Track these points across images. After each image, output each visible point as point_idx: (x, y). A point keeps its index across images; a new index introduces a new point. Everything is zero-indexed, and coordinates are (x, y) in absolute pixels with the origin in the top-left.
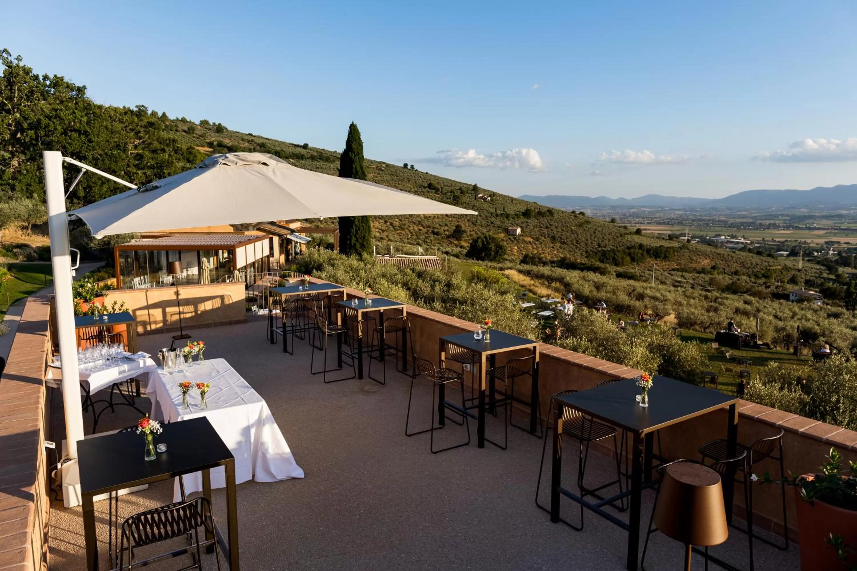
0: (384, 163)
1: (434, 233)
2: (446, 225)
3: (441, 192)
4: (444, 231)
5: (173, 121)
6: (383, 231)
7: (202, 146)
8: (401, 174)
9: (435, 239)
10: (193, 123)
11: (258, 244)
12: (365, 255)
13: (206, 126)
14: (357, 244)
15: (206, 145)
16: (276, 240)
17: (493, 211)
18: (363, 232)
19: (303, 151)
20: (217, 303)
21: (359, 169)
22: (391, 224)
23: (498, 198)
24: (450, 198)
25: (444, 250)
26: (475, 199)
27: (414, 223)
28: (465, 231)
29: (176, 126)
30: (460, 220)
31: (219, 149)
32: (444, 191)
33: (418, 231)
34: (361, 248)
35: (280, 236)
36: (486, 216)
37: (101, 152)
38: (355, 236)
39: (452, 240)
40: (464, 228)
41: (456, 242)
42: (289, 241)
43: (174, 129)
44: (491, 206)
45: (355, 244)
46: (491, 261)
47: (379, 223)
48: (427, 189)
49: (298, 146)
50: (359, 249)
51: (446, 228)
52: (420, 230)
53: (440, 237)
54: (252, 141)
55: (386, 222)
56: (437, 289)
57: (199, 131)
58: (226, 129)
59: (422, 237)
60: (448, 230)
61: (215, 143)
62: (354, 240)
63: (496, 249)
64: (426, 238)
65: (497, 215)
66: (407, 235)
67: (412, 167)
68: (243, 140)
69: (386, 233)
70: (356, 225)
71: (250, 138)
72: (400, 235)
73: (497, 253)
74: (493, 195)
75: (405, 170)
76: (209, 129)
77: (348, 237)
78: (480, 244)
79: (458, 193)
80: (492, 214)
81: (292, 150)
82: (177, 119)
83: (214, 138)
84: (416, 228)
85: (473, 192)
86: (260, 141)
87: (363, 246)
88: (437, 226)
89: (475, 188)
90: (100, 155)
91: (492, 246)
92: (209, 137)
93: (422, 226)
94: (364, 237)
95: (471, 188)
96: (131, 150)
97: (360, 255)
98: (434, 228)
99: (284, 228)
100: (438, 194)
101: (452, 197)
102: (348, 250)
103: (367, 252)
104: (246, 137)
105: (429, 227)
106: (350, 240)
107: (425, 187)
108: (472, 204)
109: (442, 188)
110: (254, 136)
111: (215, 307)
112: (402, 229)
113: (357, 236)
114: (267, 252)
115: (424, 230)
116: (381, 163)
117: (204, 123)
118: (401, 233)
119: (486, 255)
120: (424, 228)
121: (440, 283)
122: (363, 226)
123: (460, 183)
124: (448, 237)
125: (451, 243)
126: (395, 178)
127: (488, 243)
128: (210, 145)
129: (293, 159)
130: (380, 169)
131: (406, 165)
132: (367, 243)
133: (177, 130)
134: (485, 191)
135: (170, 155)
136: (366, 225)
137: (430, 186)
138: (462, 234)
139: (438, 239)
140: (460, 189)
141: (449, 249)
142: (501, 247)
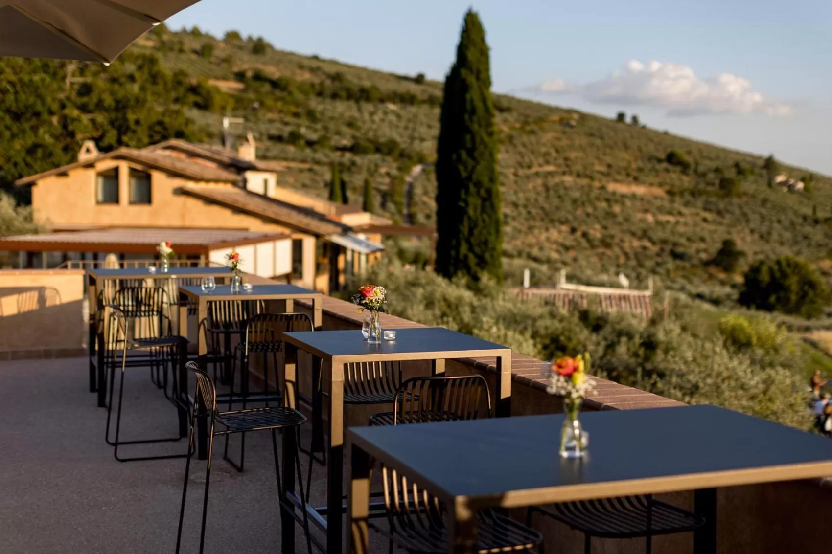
0: (577, 112)
1: (676, 256)
2: (702, 240)
3: (696, 171)
4: (698, 251)
5: (176, 34)
6: (567, 248)
7: (225, 78)
8: (612, 134)
9: (677, 268)
10: (211, 38)
11: (265, 248)
12: (485, 278)
13: (236, 42)
14: (471, 257)
15: (232, 76)
16: (309, 245)
17: (808, 211)
18: (484, 232)
19: (414, 89)
20: (29, 303)
21: (479, 104)
22: (585, 235)
23: (821, 185)
24: (713, 184)
25: (694, 291)
26: (770, 185)
27: (633, 234)
28: (742, 254)
29: (181, 43)
30: (733, 230)
31: (256, 84)
32: (701, 169)
33: (640, 250)
34: (478, 265)
35: (317, 236)
36: (793, 224)
37: (13, 78)
38: (468, 242)
39: (713, 270)
40: (740, 245)
41: (722, 276)
42: (339, 249)
43: (177, 47)
44: (805, 201)
45: (466, 257)
46: (789, 312)
47: (560, 232)
48: (665, 165)
49: (406, 78)
50: (474, 268)
51: (702, 246)
52: (645, 248)
53: (687, 265)
54: (318, 69)
55: (573, 231)
56: (622, 349)
57: (220, 52)
58: (270, 47)
59: (649, 264)
60: (705, 251)
61: (249, 74)
62: (464, 249)
63: (802, 289)
64: (658, 264)
65: (816, 222)
66: (617, 257)
67: (635, 119)
68: (301, 67)
69: (572, 254)
70: (469, 218)
71: (315, 64)
72: (601, 259)
73: (803, 296)
74: (808, 178)
75: (620, 125)
76: (241, 48)
77: (454, 242)
78: (765, 277)
79: (731, 174)
80: (805, 218)
81: (393, 86)
82: (184, 31)
83: (247, 64)
84: (636, 243)
85: (764, 172)
86: (332, 70)
87: (482, 263)
88: (683, 241)
89: (770, 165)
90: (10, 82)
91: (793, 282)
92: (239, 62)
93: (651, 240)
94: (486, 243)
95: (761, 163)
96: (73, 75)
97: (476, 278)
98: (675, 244)
99: (330, 221)
100: (687, 174)
101: (717, 182)
102: (452, 269)
103: (490, 272)
104: (306, 63)
105: (664, 242)
106: (458, 245)
107: (659, 161)
108: (762, 196)
109: (697, 164)
110: (324, 61)
111: (22, 311)
112: (608, 246)
113: (473, 240)
114: (285, 266)
115: (654, 249)
116: (570, 111)
117: (232, 36)
118: (603, 254)
119: (778, 300)
120: (654, 243)
121: (630, 337)
122: (484, 221)
123: (737, 153)
124: (706, 264)
125: (711, 277)
126: (598, 142)
127: (784, 275)
128: (240, 76)
129: (394, 102)
130: (568, 125)
131: (621, 117)
132: (492, 256)
133: (181, 51)
134: (791, 171)
135: (142, 88)
136: (490, 216)
137: (672, 158)
138: (736, 259)
139: (684, 268)
140: (737, 165)
141: (704, 289)
142: (812, 285)
